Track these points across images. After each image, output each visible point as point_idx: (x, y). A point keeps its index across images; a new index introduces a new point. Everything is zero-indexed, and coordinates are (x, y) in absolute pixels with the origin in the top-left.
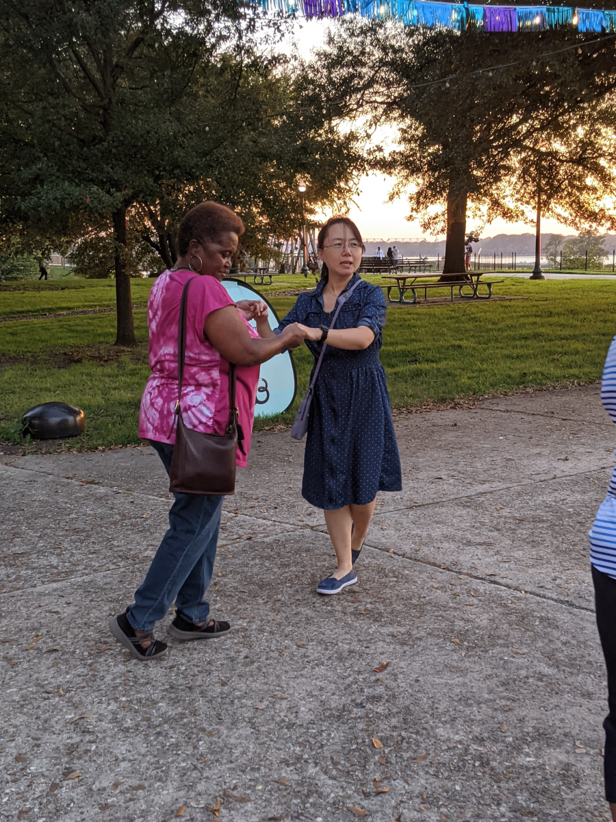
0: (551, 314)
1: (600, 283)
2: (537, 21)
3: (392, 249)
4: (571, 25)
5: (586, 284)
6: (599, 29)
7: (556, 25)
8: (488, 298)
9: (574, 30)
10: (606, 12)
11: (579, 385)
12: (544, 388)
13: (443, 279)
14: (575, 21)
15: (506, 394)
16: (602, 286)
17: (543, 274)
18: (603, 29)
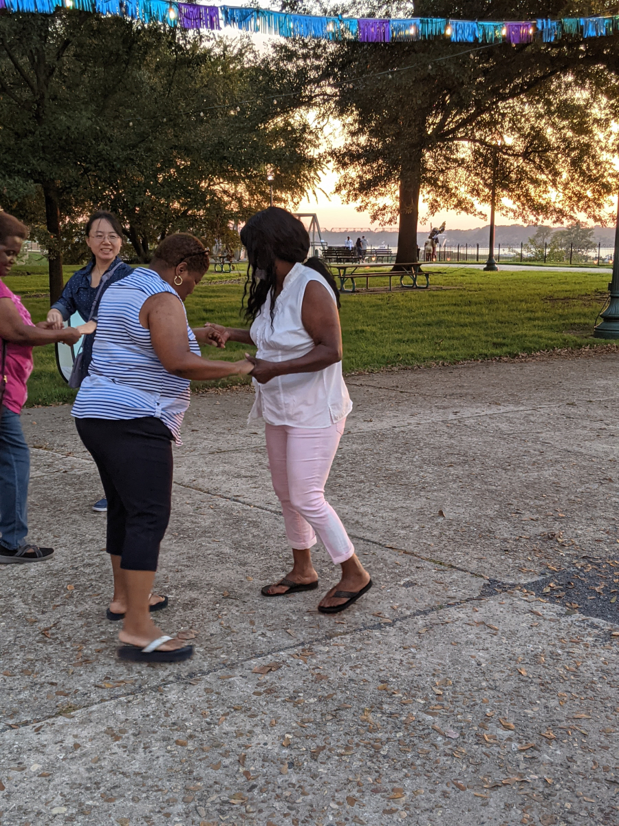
0: (470, 303)
1: (545, 275)
2: (412, 31)
3: (361, 239)
4: (444, 35)
5: (531, 276)
6: (471, 39)
7: (429, 36)
8: (426, 288)
9: (446, 41)
10: (480, 23)
11: (443, 365)
12: (410, 367)
13: (396, 268)
14: (449, 32)
15: (372, 372)
16: (545, 278)
17: (496, 266)
18: (476, 39)
